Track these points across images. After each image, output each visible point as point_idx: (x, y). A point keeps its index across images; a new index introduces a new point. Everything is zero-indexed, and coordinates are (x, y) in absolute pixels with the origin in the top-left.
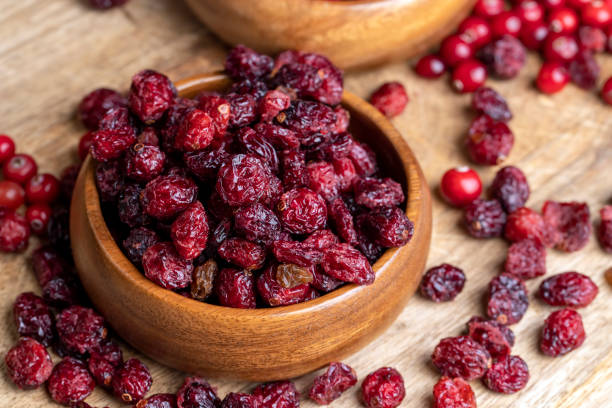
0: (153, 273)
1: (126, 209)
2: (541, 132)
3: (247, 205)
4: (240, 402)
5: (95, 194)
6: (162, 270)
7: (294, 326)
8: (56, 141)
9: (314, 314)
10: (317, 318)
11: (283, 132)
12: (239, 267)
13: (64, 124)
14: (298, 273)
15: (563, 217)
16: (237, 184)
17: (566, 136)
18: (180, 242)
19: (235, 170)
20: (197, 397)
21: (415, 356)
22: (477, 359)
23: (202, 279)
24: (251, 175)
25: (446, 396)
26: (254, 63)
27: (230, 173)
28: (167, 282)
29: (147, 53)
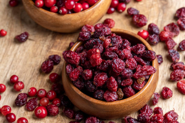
0: (109, 100)
1: (91, 88)
2: (146, 11)
3: (123, 70)
4: (143, 116)
5: (77, 89)
6: (111, 97)
7: (147, 92)
8: (42, 81)
9: (149, 86)
10: (150, 86)
11: (114, 48)
12: (127, 86)
13: (40, 76)
14: (142, 79)
15: (170, 29)
16: (119, 67)
17: (152, 9)
18: (113, 89)
19: (116, 64)
20: (133, 122)
21: (165, 81)
22: (182, 73)
23: (121, 94)
24: (120, 63)
25: (182, 86)
26: (88, 35)
27: (116, 66)
28: (114, 100)
29: (43, 46)
